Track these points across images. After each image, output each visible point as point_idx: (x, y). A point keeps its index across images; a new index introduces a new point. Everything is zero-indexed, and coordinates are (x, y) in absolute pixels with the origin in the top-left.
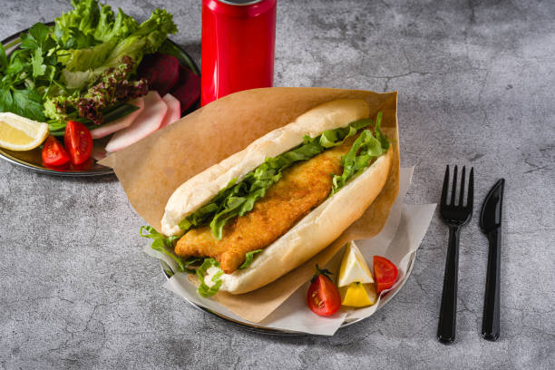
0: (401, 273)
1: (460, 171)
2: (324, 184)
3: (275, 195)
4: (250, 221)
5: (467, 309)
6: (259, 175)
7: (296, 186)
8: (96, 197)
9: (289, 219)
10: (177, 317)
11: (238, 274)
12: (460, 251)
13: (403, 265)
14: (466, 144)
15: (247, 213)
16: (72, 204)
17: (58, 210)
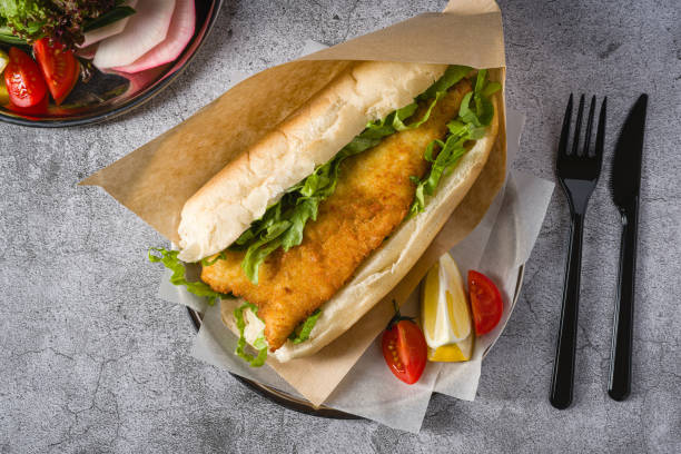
0: (507, 299)
3: (332, 208)
4: (300, 259)
9: (355, 262)
10: (210, 379)
13: (510, 286)
15: (294, 248)
17: (36, 183)
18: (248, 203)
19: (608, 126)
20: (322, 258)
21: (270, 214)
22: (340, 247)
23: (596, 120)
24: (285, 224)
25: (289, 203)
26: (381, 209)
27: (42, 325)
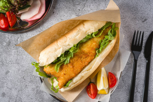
0: (117, 79)
1: (139, 33)
2: (93, 54)
3: (77, 55)
4: (68, 67)
5: (138, 92)
6: (71, 51)
7: (84, 52)
8: (17, 40)
9: (81, 68)
10: (45, 96)
11: (64, 88)
12: (137, 66)
14: (142, 14)
15: (67, 64)
16: (9, 44)
17: (5, 46)
18: (57, 53)
19: (144, 38)
20: (73, 67)
21: (61, 56)
22: (78, 64)
23: (141, 37)
24: (65, 58)
25: (66, 53)
26: (88, 56)
27: (4, 81)
